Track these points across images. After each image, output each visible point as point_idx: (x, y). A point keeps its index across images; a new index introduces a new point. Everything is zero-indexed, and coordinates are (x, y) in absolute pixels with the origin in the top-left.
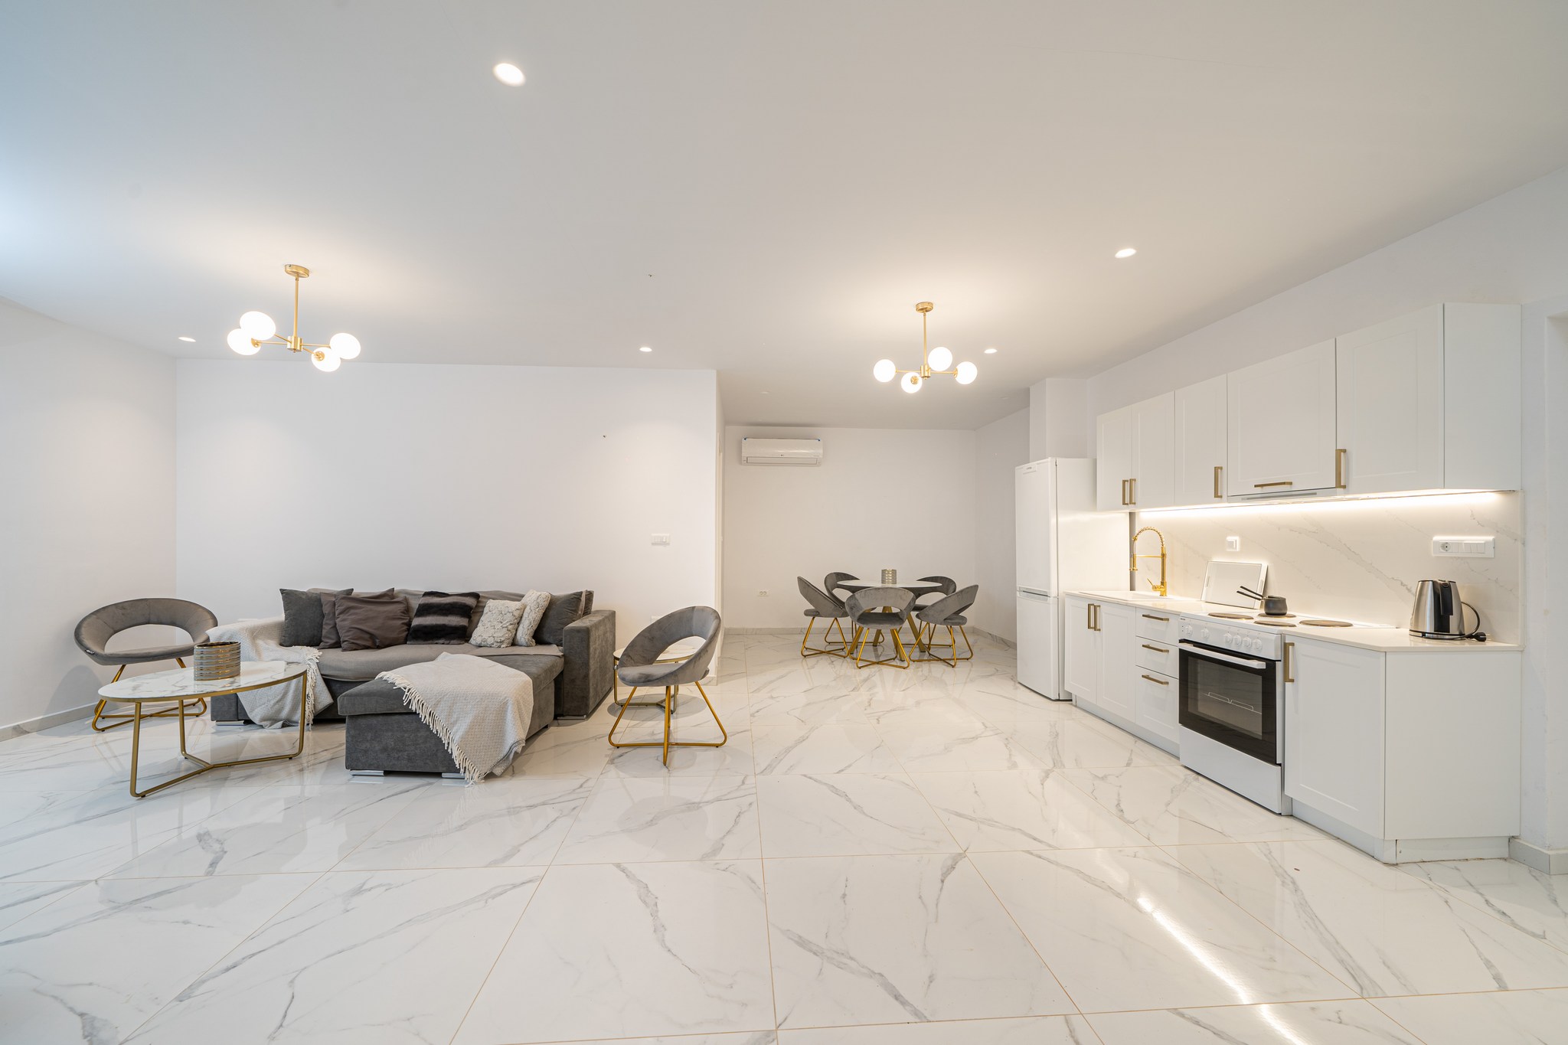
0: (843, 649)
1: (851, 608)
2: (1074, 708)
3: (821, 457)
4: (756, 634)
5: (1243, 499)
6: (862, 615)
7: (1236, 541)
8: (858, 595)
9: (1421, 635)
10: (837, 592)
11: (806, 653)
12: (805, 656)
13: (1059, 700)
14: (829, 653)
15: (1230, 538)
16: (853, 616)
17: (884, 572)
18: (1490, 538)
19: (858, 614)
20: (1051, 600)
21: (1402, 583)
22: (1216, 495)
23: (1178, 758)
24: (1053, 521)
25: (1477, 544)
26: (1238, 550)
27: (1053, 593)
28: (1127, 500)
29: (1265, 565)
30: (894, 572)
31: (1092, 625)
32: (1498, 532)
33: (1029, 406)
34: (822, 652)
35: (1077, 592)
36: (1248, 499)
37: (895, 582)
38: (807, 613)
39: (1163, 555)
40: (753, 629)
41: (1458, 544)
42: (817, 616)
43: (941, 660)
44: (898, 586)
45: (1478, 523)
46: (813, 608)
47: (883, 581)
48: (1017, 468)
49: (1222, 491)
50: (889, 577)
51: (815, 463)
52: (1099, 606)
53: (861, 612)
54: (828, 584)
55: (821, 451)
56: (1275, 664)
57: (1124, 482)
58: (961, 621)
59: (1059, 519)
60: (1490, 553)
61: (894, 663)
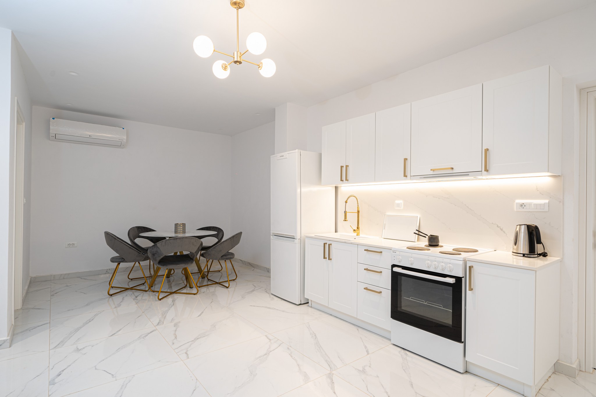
0: (143, 284)
1: (154, 255)
2: (310, 308)
3: (125, 141)
4: (64, 278)
5: (421, 178)
6: (162, 259)
7: (401, 203)
8: (159, 244)
9: (522, 255)
10: (138, 241)
11: (112, 292)
12: (111, 295)
13: (301, 304)
14: (132, 289)
15: (397, 202)
16: (154, 260)
17: (176, 225)
18: (547, 201)
19: (158, 259)
20: (297, 241)
21: (498, 226)
22: (405, 176)
23: (390, 340)
24: (299, 190)
25: (540, 204)
26: (402, 208)
27: (298, 237)
28: (344, 178)
29: (419, 216)
30: (184, 225)
31: (327, 256)
32: (550, 197)
33: (275, 120)
34: (127, 289)
35: (313, 235)
36: (424, 178)
37: (184, 232)
38: (113, 260)
39: (358, 212)
40: (61, 275)
41: (530, 204)
42: (122, 262)
43: (217, 283)
44: (187, 235)
45: (541, 193)
46: (118, 255)
47: (176, 232)
48: (271, 156)
49: (408, 174)
50: (180, 228)
51: (120, 145)
52: (331, 244)
53: (162, 257)
54: (131, 236)
55: (125, 137)
56: (462, 279)
57: (342, 167)
58: (231, 256)
59: (302, 190)
60: (546, 209)
61: (184, 291)
